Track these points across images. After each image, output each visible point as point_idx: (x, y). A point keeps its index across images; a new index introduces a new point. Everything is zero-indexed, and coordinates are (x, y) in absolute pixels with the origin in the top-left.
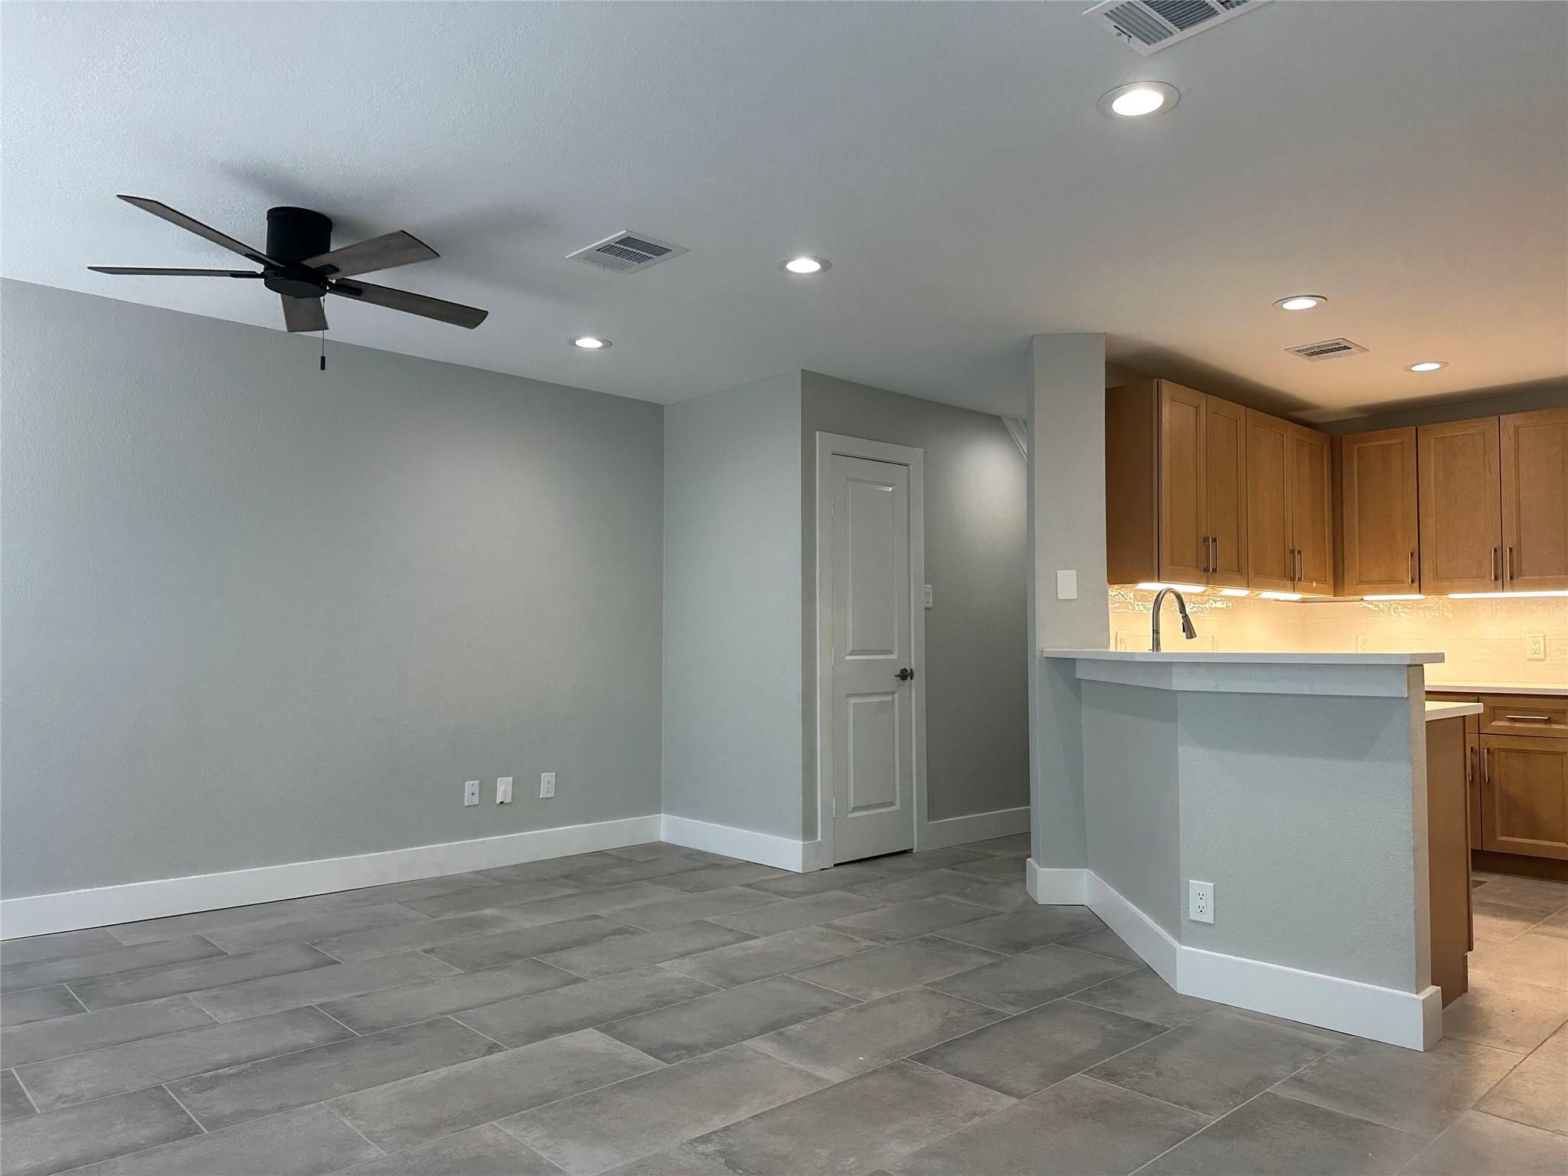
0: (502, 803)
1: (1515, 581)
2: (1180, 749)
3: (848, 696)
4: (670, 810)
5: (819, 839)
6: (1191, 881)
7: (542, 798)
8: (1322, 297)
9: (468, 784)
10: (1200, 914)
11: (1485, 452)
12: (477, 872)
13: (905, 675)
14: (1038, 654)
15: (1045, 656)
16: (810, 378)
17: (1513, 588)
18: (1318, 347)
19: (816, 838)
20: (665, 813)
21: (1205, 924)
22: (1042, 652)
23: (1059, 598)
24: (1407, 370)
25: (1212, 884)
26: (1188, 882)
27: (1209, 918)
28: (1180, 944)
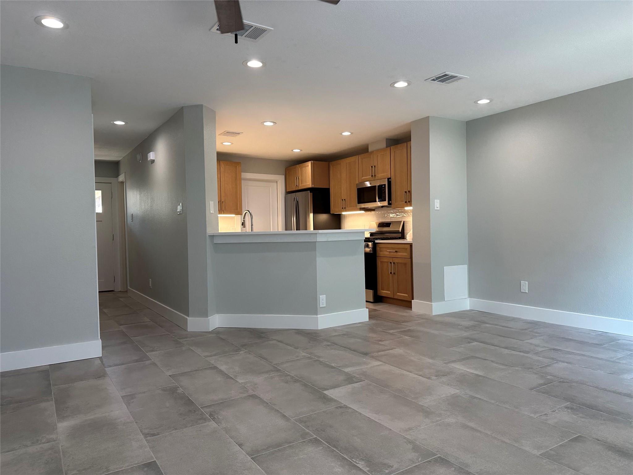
2: (317, 259)
15: (208, 235)
23: (211, 212)
25: (325, 295)
26: (320, 297)
27: (324, 306)
28: (317, 315)
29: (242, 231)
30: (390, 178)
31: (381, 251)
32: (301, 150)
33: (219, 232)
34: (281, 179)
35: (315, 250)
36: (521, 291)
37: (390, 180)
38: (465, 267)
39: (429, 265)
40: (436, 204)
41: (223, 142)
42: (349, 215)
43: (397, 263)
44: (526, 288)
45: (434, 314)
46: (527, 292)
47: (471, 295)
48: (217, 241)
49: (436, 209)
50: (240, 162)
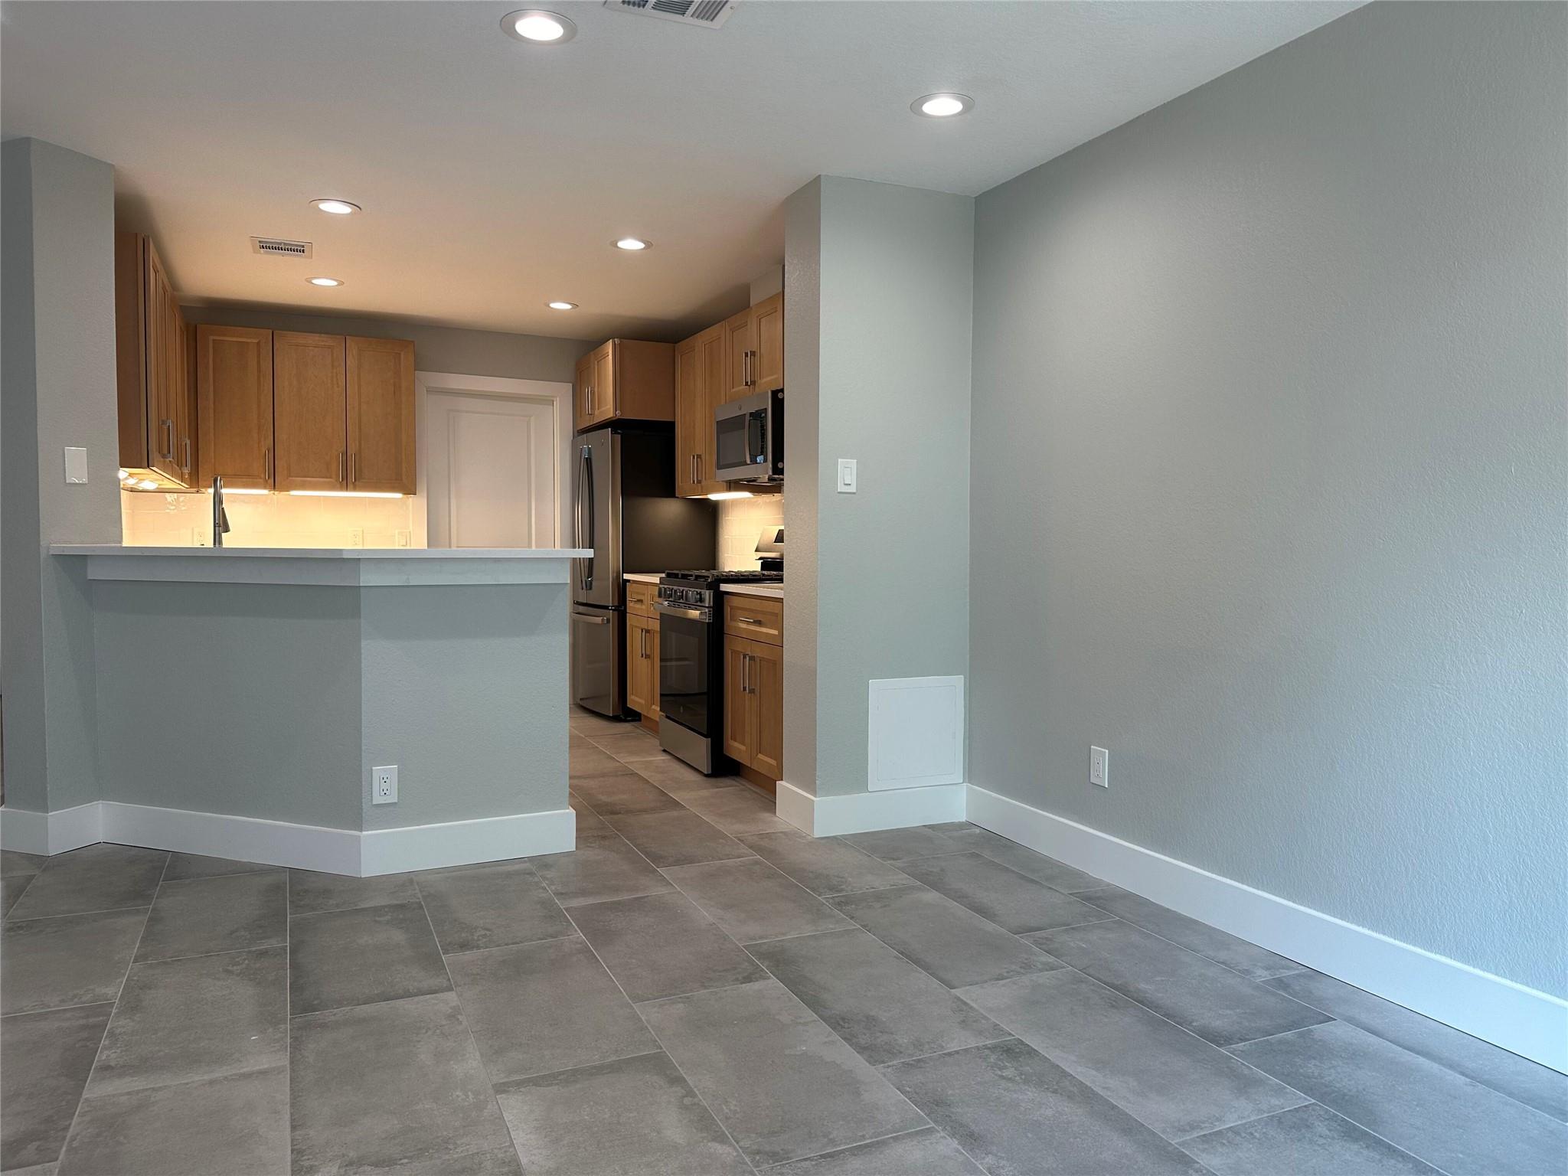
1: (357, 483)
2: (363, 643)
6: (374, 768)
8: (358, 207)
10: (385, 797)
11: (333, 366)
14: (43, 553)
15: (51, 553)
17: (355, 489)
18: (285, 244)
21: (389, 805)
22: (48, 548)
23: (67, 482)
24: (308, 281)
25: (396, 767)
26: (372, 770)
27: (393, 798)
28: (361, 831)
29: (209, 544)
30: (782, 390)
31: (733, 619)
32: (575, 306)
33: (124, 544)
34: (561, 394)
35: (360, 617)
36: (1091, 781)
37: (780, 395)
38: (958, 681)
39: (813, 672)
40: (846, 474)
41: (315, 278)
42: (734, 502)
43: (762, 659)
44: (1104, 767)
45: (818, 833)
46: (1107, 786)
47: (972, 774)
48: (94, 573)
49: (841, 488)
50: (413, 342)
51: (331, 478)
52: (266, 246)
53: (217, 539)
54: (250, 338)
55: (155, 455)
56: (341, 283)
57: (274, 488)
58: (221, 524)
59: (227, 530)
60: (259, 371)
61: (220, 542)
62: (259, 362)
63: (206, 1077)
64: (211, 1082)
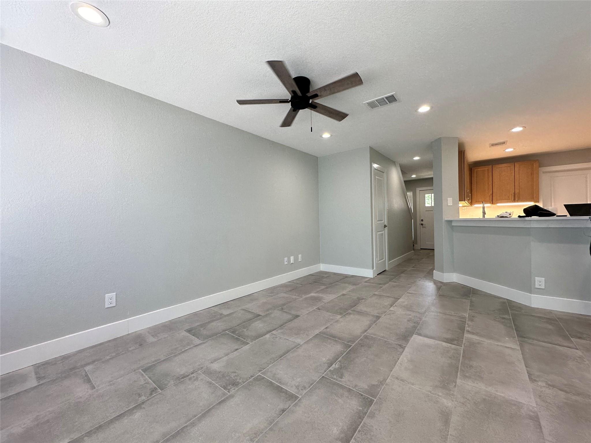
0: (292, 263)
1: (518, 200)
2: (532, 243)
3: (378, 232)
4: (323, 263)
5: (375, 269)
7: (300, 261)
8: (525, 127)
9: (285, 258)
10: (540, 286)
11: (510, 171)
12: (289, 282)
13: (385, 226)
14: (443, 220)
15: (445, 220)
16: (371, 149)
18: (499, 143)
19: (374, 269)
20: (322, 263)
21: (542, 289)
23: (449, 205)
24: (504, 151)
25: (544, 278)
26: (535, 278)
27: (543, 287)
28: (531, 294)
29: (481, 217)
33: (460, 218)
41: (507, 150)
48: (454, 224)
50: (538, 160)
51: (510, 200)
52: (493, 145)
53: (484, 216)
54: (486, 168)
55: (466, 199)
56: (514, 149)
57: (493, 203)
58: (484, 213)
59: (485, 214)
60: (488, 175)
61: (484, 217)
62: (488, 174)
63: (496, 343)
64: (498, 345)
